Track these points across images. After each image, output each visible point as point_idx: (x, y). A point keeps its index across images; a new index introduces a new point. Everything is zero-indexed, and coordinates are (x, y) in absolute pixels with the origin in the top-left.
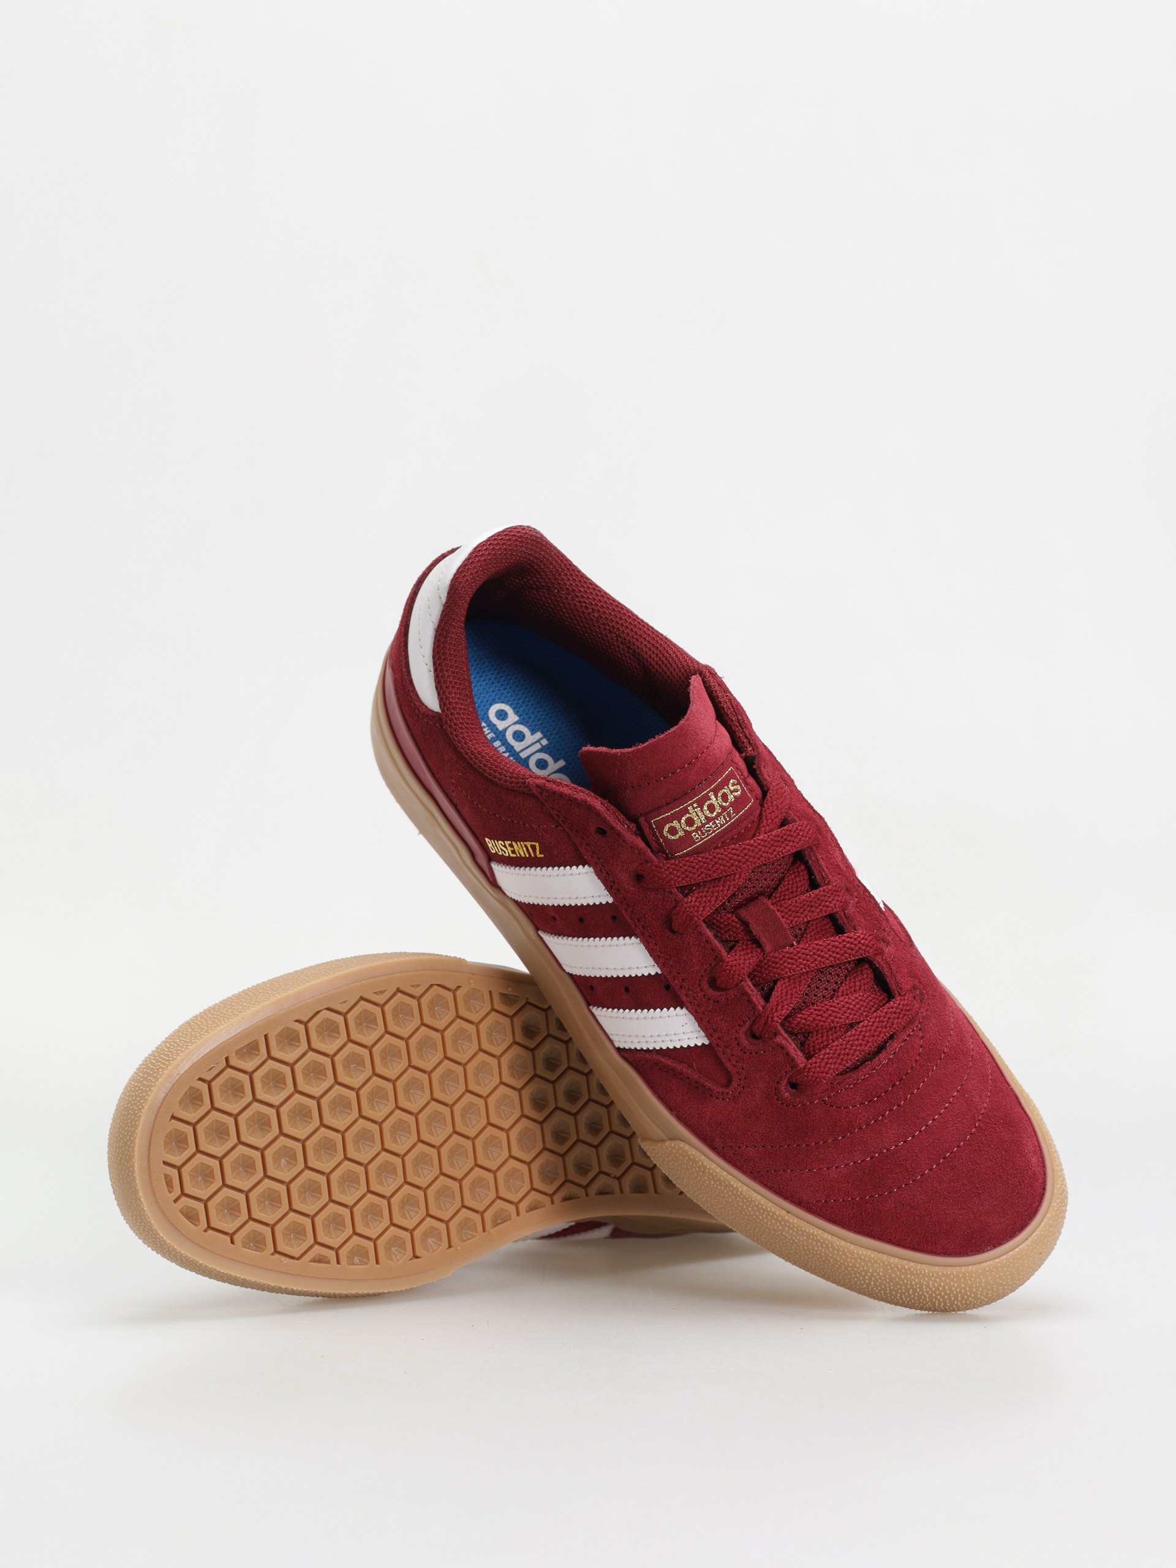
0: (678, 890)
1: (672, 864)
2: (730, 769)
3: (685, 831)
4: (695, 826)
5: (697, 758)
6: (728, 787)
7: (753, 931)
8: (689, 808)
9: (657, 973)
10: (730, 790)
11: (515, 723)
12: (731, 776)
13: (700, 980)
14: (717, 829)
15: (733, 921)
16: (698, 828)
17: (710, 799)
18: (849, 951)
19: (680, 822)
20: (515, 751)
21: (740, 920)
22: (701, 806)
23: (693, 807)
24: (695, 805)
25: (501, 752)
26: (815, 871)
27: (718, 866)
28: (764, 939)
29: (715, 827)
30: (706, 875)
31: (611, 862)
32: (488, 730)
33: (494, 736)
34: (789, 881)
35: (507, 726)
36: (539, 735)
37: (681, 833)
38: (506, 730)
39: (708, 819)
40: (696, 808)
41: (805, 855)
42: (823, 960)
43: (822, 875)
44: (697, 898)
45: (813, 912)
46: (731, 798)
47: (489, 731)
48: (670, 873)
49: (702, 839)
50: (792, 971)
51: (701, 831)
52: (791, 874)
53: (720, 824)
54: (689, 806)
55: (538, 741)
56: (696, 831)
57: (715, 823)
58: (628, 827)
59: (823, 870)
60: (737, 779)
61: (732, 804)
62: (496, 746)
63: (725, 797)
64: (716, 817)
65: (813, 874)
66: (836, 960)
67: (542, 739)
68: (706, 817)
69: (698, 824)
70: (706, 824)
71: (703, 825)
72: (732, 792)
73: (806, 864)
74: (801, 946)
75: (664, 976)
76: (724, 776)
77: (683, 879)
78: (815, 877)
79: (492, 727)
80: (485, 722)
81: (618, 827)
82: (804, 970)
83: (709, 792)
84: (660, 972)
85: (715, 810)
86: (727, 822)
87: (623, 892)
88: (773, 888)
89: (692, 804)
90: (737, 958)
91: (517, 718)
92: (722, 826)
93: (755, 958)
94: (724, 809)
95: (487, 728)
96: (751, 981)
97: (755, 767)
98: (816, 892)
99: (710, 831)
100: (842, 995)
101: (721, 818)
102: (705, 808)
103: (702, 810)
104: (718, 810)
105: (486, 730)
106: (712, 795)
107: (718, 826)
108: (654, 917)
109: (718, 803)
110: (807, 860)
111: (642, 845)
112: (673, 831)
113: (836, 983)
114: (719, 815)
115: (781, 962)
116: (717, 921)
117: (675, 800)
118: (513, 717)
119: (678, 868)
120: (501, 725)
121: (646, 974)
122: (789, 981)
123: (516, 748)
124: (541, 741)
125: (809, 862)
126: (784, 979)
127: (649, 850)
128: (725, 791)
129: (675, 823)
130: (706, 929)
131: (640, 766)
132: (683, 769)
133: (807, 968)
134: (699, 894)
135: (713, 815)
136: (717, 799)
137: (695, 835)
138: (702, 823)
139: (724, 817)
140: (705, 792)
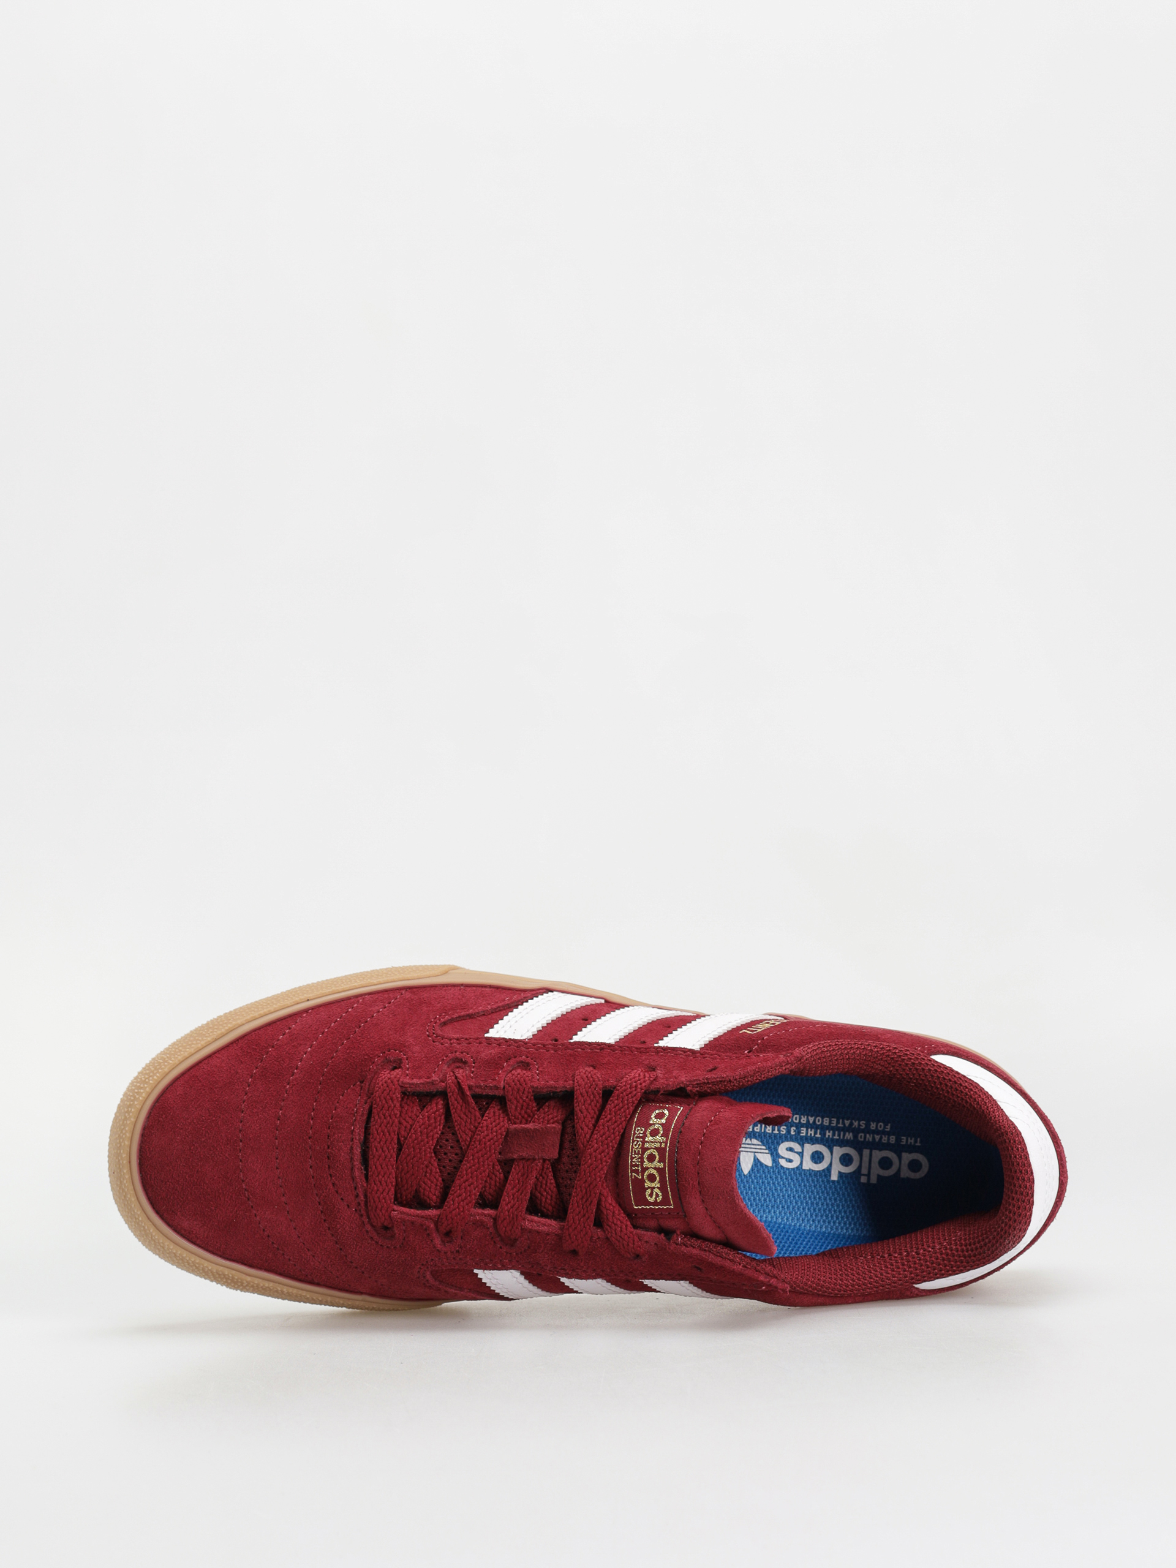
3: (651, 1125)
4: (649, 1135)
6: (658, 1189)
8: (665, 1139)
10: (655, 1189)
11: (899, 1170)
12: (665, 1201)
14: (632, 1152)
16: (645, 1135)
17: (659, 1163)
19: (662, 1125)
20: (875, 1149)
22: (659, 1150)
24: (664, 1145)
25: (883, 1136)
29: (635, 1151)
32: (911, 1143)
33: (902, 1143)
35: (903, 1162)
36: (874, 1180)
37: (652, 1121)
38: (900, 1158)
39: (644, 1150)
40: (661, 1145)
46: (647, 1184)
47: (909, 1143)
49: (635, 1135)
51: (641, 1138)
53: (635, 1159)
54: (667, 1140)
55: (869, 1175)
56: (645, 1133)
57: (638, 1154)
60: (660, 1204)
62: (891, 1137)
63: (652, 1178)
64: (642, 1158)
67: (869, 1179)
68: (648, 1149)
69: (649, 1138)
70: (643, 1146)
71: (644, 1142)
72: (652, 1189)
79: (910, 1149)
80: (918, 1146)
83: (665, 1165)
85: (648, 1161)
86: (632, 1165)
89: (666, 1143)
91: (902, 1176)
92: (632, 1158)
94: (644, 1170)
95: (913, 1144)
97: (662, 1235)
98: (525, 1205)
99: (636, 1145)
102: (655, 1153)
103: (656, 1149)
104: (646, 1164)
105: (911, 1141)
106: (661, 1165)
107: (634, 1154)
109: (651, 1168)
112: (660, 1116)
114: (642, 1161)
117: (679, 1133)
118: (906, 1173)
120: (907, 1157)
123: (877, 1152)
124: (866, 1177)
128: (657, 1183)
129: (663, 1121)
134: (597, 1102)
135: (645, 1155)
136: (655, 1168)
137: (642, 1130)
138: (647, 1142)
139: (638, 1166)
140: (667, 1161)
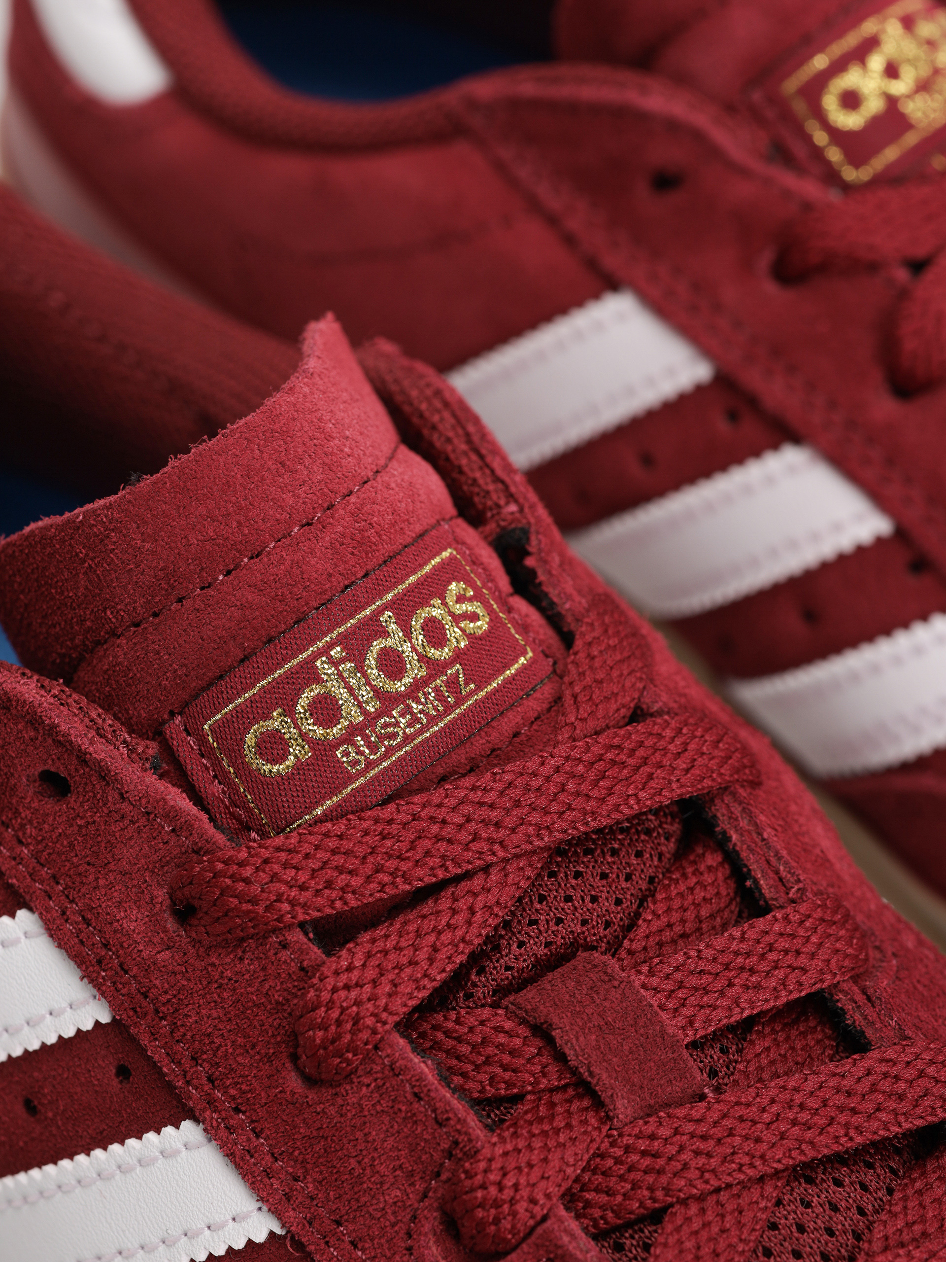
0: (306, 934)
1: (278, 849)
2: (445, 554)
3: (314, 744)
4: (344, 722)
5: (331, 507)
6: (444, 604)
7: (567, 1051)
8: (318, 663)
9: (272, 1234)
10: (451, 614)
12: (453, 573)
13: (409, 1235)
14: (420, 732)
15: (499, 1029)
16: (353, 730)
17: (385, 634)
18: (892, 1104)
19: (289, 711)
21: (523, 1022)
22: (357, 655)
23: (330, 658)
24: (336, 652)
26: (753, 867)
27: (427, 844)
28: (604, 1076)
29: (410, 725)
30: (393, 874)
31: (91, 878)
34: (669, 899)
37: (298, 752)
39: (388, 701)
40: (343, 661)
41: (715, 816)
42: (809, 1134)
43: (777, 872)
44: (369, 955)
45: (757, 987)
46: (455, 636)
48: (275, 877)
49: (370, 765)
50: (707, 1175)
51: (366, 738)
52: (677, 880)
53: (427, 715)
54: (317, 657)
56: (348, 738)
57: (408, 710)
58: (132, 751)
59: (780, 858)
60: (470, 583)
61: (459, 656)
63: (435, 634)
64: (412, 694)
65: (749, 875)
66: (852, 1133)
68: (378, 693)
69: (352, 714)
70: (379, 714)
71: (371, 719)
72: (457, 619)
73: (722, 844)
74: (729, 1096)
75: (293, 1237)
76: (427, 569)
77: (318, 892)
78: (756, 881)
81: (100, 750)
82: (751, 1172)
83: (380, 611)
84: (279, 1231)
85: (404, 671)
86: (449, 709)
87: (135, 970)
88: (622, 927)
89: (327, 651)
90: (521, 1144)
92: (432, 720)
93: (581, 1147)
94: (436, 668)
96: (578, 1217)
97: (530, 562)
98: (761, 923)
99: (394, 736)
100: (886, 1249)
101: (426, 695)
102: (371, 660)
103: (360, 668)
104: (416, 670)
106: (390, 621)
107: (418, 720)
108: (240, 1041)
109: (414, 649)
110: (724, 833)
111: (184, 803)
112: (273, 747)
113: (861, 1211)
114: (418, 686)
115: (672, 1150)
116: (448, 1034)
117: (270, 640)
119: (297, 859)
121: (240, 1244)
122: (703, 1211)
125: (729, 839)
126: (684, 1202)
127: (204, 817)
128: (436, 613)
129: (275, 722)
130: (412, 1056)
131: (147, 546)
132: (287, 541)
133: (758, 1163)
134: (373, 941)
135: (400, 686)
136: (408, 634)
137: (346, 754)
138: (364, 712)
139: (437, 690)
140: (368, 612)
